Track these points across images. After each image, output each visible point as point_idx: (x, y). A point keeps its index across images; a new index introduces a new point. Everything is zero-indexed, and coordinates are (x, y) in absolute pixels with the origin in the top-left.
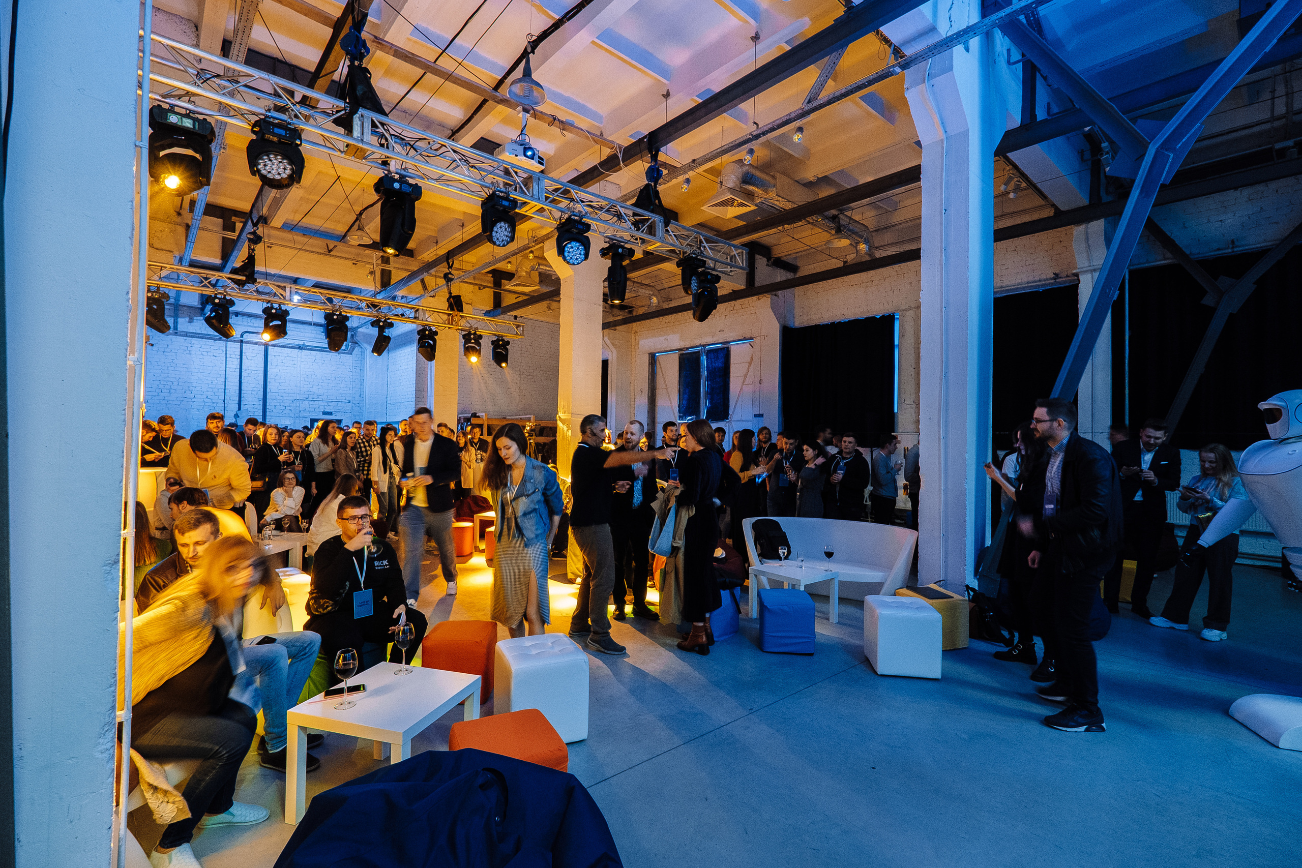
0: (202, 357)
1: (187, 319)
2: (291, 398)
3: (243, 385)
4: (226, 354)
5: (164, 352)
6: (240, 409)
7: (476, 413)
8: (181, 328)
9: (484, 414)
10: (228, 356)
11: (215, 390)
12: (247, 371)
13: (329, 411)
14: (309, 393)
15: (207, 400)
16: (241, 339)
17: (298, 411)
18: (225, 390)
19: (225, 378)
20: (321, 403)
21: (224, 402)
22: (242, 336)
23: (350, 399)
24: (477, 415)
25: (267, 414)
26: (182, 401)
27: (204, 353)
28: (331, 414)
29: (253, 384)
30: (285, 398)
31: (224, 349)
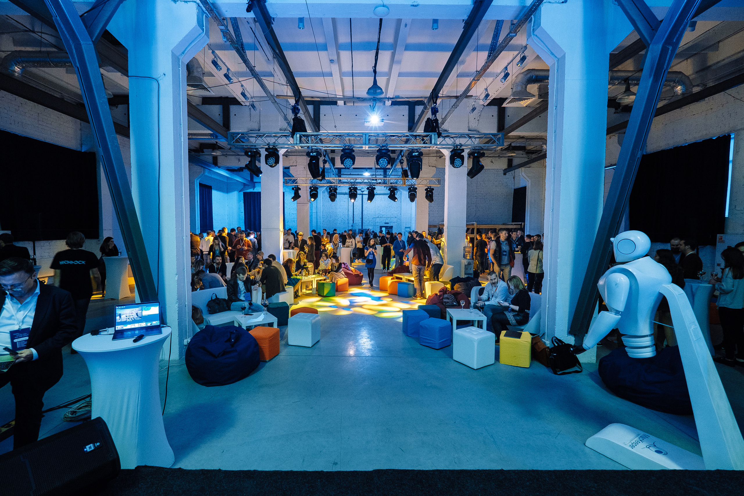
0: (340, 202)
2: (372, 217)
3: (354, 212)
4: (348, 200)
6: (353, 223)
11: (345, 215)
12: (356, 207)
13: (387, 222)
14: (379, 214)
15: (342, 220)
17: (375, 223)
18: (348, 215)
19: (348, 210)
20: (384, 219)
21: (348, 220)
23: (396, 216)
25: (363, 224)
26: (334, 220)
27: (341, 201)
28: (388, 223)
29: (358, 212)
30: (370, 217)
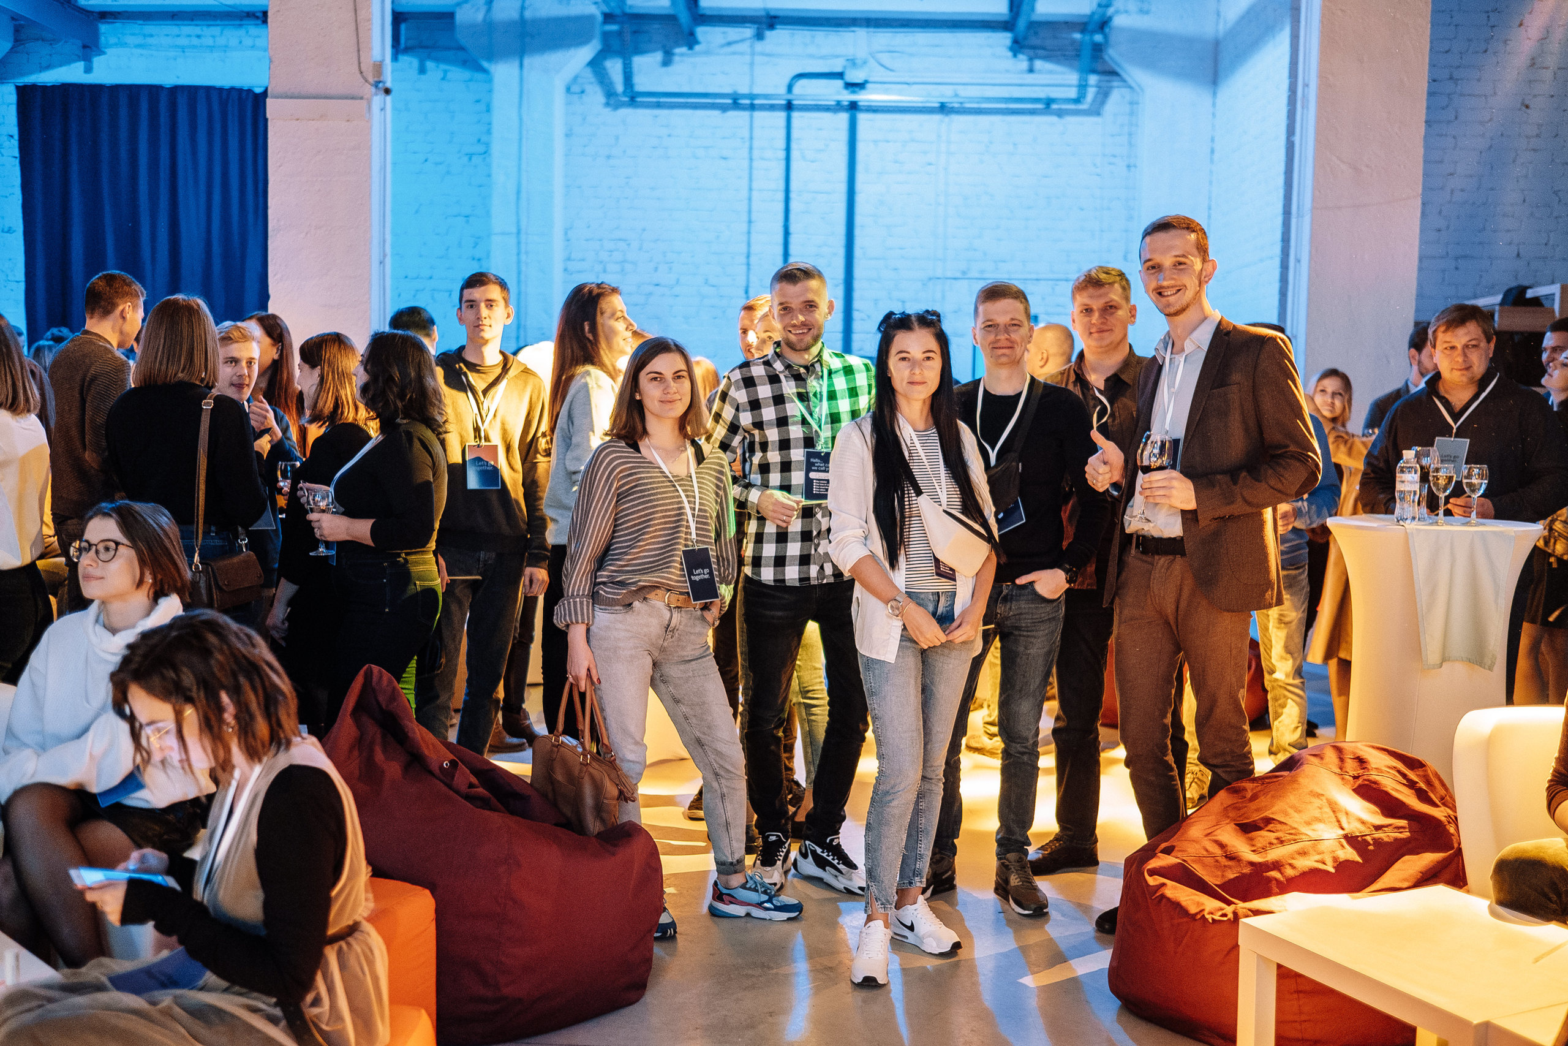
0: (694, 163)
1: (658, 56)
3: (792, 238)
4: (751, 148)
5: (609, 157)
7: (1523, 290)
8: (642, 83)
9: (1555, 289)
10: (756, 153)
16: (789, 97)
18: (748, 256)
19: (750, 222)
21: (747, 292)
22: (790, 88)
24: (1530, 294)
26: (650, 294)
31: (747, 135)
